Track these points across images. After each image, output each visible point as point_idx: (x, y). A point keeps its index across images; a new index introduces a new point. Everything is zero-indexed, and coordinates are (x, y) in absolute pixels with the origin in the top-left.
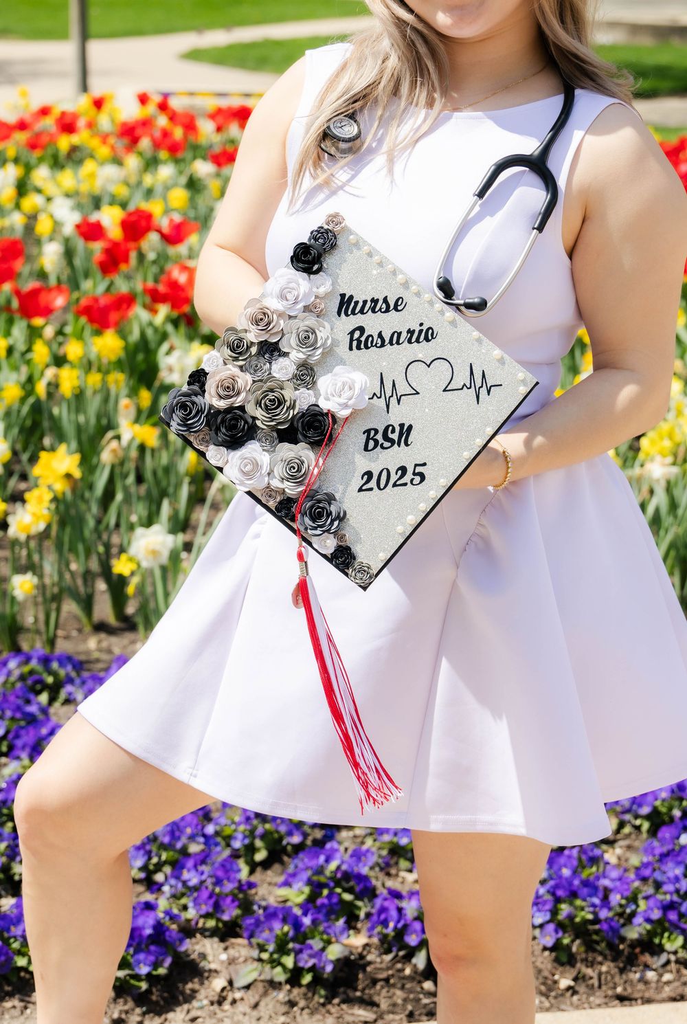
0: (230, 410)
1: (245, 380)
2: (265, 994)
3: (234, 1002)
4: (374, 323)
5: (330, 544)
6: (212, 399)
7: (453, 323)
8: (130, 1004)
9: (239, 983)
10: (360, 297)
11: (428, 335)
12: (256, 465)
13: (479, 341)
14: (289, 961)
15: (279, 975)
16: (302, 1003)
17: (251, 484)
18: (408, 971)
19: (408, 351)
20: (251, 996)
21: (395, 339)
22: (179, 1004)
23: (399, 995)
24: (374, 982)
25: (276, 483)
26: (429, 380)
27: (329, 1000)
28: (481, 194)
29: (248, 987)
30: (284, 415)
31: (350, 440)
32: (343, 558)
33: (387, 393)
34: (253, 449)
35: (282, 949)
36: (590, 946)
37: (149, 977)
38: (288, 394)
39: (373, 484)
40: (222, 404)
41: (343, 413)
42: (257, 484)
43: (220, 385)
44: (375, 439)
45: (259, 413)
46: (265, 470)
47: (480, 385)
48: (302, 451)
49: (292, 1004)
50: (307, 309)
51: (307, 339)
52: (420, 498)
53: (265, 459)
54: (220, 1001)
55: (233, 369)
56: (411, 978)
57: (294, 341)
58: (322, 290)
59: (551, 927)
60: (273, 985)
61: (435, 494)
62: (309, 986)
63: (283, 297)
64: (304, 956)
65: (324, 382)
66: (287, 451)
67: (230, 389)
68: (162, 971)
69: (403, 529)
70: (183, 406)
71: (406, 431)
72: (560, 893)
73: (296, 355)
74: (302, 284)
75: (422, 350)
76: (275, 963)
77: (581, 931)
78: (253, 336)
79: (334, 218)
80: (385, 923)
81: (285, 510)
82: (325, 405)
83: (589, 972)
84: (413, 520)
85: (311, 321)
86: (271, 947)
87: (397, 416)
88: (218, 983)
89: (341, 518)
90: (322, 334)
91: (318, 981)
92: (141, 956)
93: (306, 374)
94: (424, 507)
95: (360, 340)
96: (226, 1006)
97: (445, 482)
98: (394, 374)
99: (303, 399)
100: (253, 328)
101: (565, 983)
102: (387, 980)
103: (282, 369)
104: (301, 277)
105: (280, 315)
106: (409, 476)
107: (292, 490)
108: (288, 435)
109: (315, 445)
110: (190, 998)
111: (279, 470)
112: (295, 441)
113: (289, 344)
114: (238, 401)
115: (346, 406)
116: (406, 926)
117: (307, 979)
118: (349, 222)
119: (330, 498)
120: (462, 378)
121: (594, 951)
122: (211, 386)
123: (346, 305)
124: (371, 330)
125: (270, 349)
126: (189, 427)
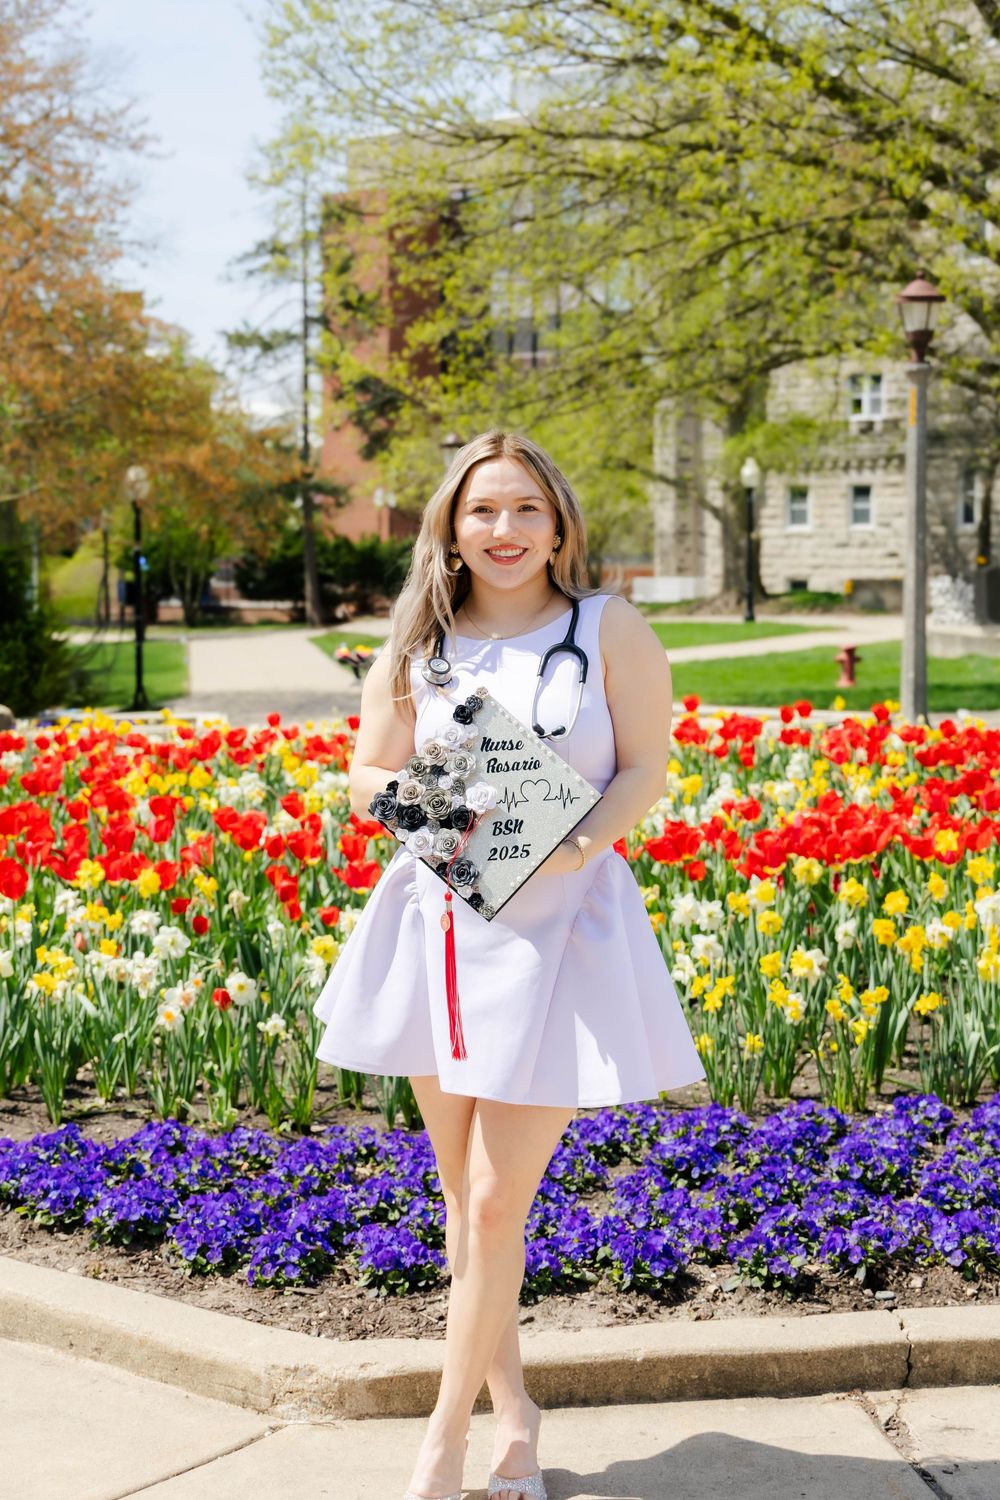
0: (411, 806)
1: (421, 788)
2: (747, 1294)
3: (724, 1300)
4: (503, 757)
5: (468, 892)
6: (401, 799)
7: (552, 759)
8: (649, 1299)
9: (727, 1288)
10: (495, 740)
11: (536, 765)
12: (426, 841)
13: (568, 770)
14: (764, 1271)
15: (757, 1282)
16: (775, 1300)
17: (422, 853)
18: (852, 1283)
19: (523, 774)
20: (736, 1297)
21: (516, 766)
22: (683, 1301)
23: (846, 1298)
24: (827, 1289)
25: (437, 854)
26: (534, 793)
27: (794, 1299)
28: (542, 674)
29: (733, 1291)
30: (443, 811)
31: (484, 828)
32: (476, 901)
33: (509, 799)
34: (424, 831)
35: (758, 1263)
36: (989, 1268)
37: (661, 1279)
38: (447, 798)
39: (497, 856)
40: (406, 803)
41: (480, 812)
42: (426, 853)
43: (406, 791)
44: (499, 828)
45: (429, 809)
46: (431, 844)
47: (566, 797)
48: (455, 833)
49: (767, 1301)
50: (461, 746)
51: (461, 765)
52: (526, 865)
53: (431, 837)
54: (715, 1299)
55: (414, 782)
56: (855, 1288)
57: (452, 766)
58: (472, 735)
59: (959, 1252)
60: (752, 1289)
61: (534, 864)
62: (778, 1289)
63: (447, 738)
64: (775, 1266)
65: (470, 792)
66: (445, 833)
67: (412, 794)
68: (670, 1277)
69: (514, 885)
70: (383, 804)
71: (519, 824)
72: (965, 1230)
73: (454, 775)
74: (460, 729)
75: (532, 774)
76: (753, 1274)
77: (982, 1257)
78: (428, 762)
79: (482, 690)
80: (833, 1250)
81: (441, 869)
82: (469, 806)
83: (989, 1285)
84: (520, 879)
85: (464, 754)
86: (750, 1261)
87: (515, 814)
88: (711, 1288)
89: (476, 876)
90: (471, 762)
91: (785, 1286)
92: (656, 1264)
93: (460, 787)
94: (528, 871)
95: (494, 767)
96: (719, 1302)
97: (542, 857)
98: (514, 788)
99: (456, 802)
100: (428, 756)
101: (970, 1291)
102: (836, 1288)
103: (445, 783)
104: (459, 727)
105: (446, 749)
106: (520, 851)
107: (446, 857)
108: (446, 824)
109: (462, 830)
110: (692, 1297)
111: (440, 845)
112: (450, 828)
113: (450, 766)
114: (416, 802)
115: (481, 807)
116: (849, 1250)
117: (777, 1284)
118: (491, 693)
119: (470, 864)
120: (556, 792)
121: (993, 1272)
122: (400, 792)
123: (487, 744)
124: (501, 761)
125: (439, 771)
126: (386, 817)
